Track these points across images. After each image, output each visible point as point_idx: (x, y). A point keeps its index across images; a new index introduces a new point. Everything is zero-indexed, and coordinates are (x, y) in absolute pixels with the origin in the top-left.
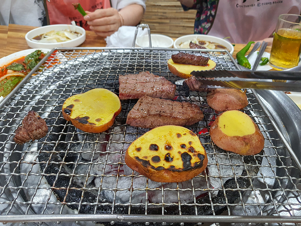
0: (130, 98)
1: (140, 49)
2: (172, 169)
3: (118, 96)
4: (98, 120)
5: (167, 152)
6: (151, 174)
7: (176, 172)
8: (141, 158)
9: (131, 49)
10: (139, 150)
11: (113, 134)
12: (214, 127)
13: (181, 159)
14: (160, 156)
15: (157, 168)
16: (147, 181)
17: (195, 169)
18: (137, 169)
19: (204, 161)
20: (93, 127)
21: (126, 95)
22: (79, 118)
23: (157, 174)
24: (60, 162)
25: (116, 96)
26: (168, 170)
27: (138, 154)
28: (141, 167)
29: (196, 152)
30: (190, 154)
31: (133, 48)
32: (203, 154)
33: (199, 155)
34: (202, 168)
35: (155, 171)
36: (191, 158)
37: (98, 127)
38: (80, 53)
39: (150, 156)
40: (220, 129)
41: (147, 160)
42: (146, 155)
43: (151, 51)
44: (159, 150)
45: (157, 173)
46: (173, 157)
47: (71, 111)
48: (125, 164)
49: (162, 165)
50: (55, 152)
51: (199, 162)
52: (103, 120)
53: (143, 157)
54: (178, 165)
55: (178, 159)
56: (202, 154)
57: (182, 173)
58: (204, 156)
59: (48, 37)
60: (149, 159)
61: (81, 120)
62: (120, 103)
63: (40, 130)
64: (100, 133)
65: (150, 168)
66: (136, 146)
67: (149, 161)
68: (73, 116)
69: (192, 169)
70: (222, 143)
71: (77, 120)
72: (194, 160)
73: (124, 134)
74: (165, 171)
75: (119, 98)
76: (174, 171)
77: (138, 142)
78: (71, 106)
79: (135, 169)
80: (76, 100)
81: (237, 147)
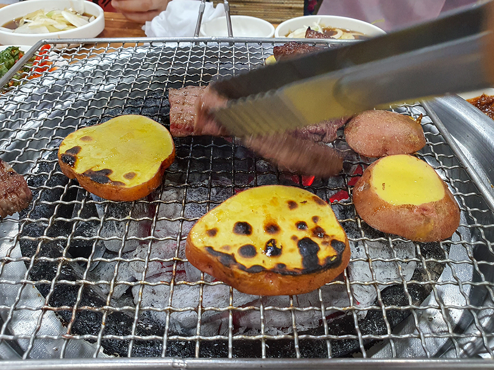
0: (193, 134)
1: (211, 41)
2: (281, 270)
3: (169, 129)
4: (130, 176)
5: (269, 237)
6: (238, 279)
7: (290, 276)
8: (216, 249)
9: (192, 41)
10: (213, 233)
11: (160, 203)
12: (362, 188)
13: (297, 250)
14: (255, 246)
15: (251, 268)
16: (231, 293)
17: (327, 270)
18: (210, 271)
19: (343, 254)
20: (119, 190)
21: (184, 128)
22: (92, 171)
23: (250, 280)
24: (57, 259)
25: (165, 129)
26: (272, 273)
27: (211, 242)
28: (219, 267)
29: (327, 236)
30: (317, 240)
31: (196, 38)
32: (342, 241)
33: (334, 243)
34: (340, 267)
35: (246, 274)
36: (318, 249)
37: (128, 189)
38: (93, 50)
39: (235, 245)
40: (376, 191)
41: (230, 253)
42: (228, 244)
43: (232, 43)
44: (253, 233)
45: (251, 278)
46: (281, 246)
47: (74, 159)
48: (187, 260)
49: (260, 263)
50: (46, 239)
51: (334, 256)
52: (138, 176)
53: (221, 246)
54: (292, 262)
55: (292, 251)
56: (339, 240)
57: (300, 278)
58: (344, 246)
59: (30, 23)
60: (235, 251)
61: (95, 175)
62: (172, 143)
63: (14, 196)
64: (135, 201)
65: (235, 268)
66: (206, 226)
67: (233, 255)
68: (80, 169)
69: (321, 269)
70: (379, 218)
71: (88, 176)
72: (325, 253)
73: (182, 203)
74: (266, 274)
75: (171, 133)
76: (284, 274)
77: (211, 219)
78: (76, 150)
79: (207, 271)
80: (84, 139)
81: (408, 226)
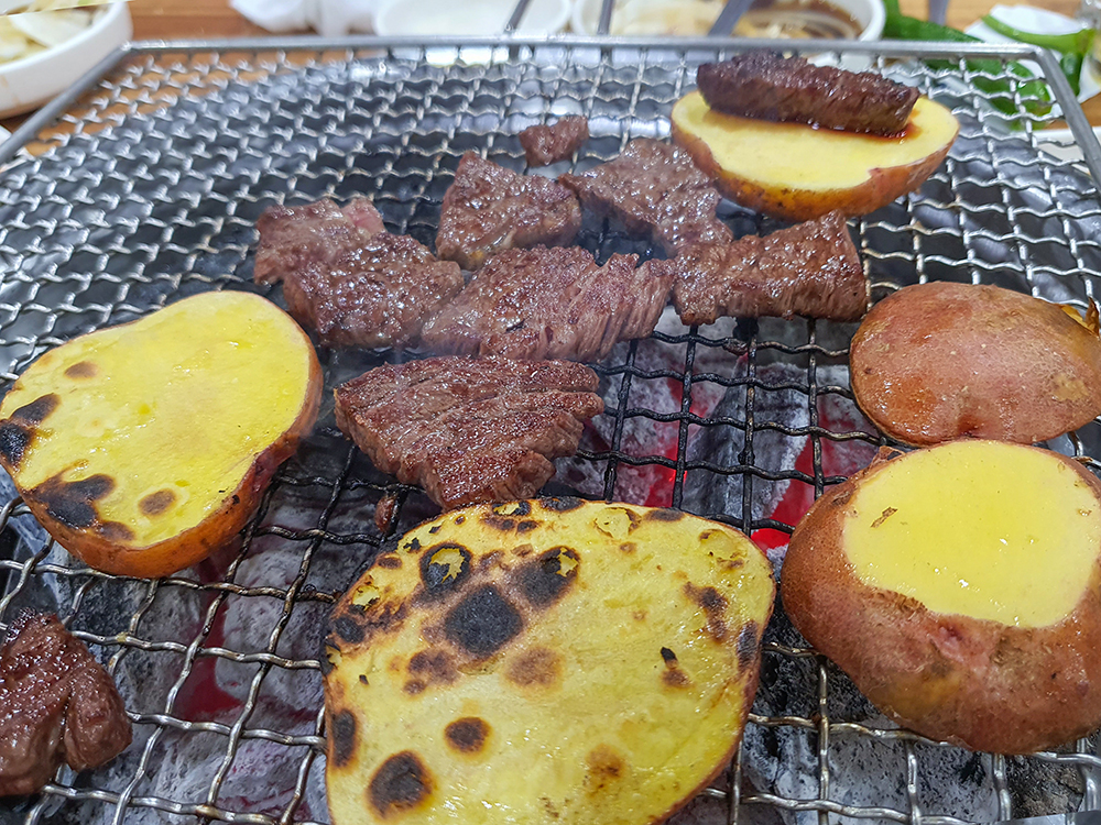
4: (157, 504)
20: (115, 551)
37: (141, 551)
52: (180, 503)
61: (64, 499)
78: (41, 408)
80: (79, 370)
81: (871, 660)
